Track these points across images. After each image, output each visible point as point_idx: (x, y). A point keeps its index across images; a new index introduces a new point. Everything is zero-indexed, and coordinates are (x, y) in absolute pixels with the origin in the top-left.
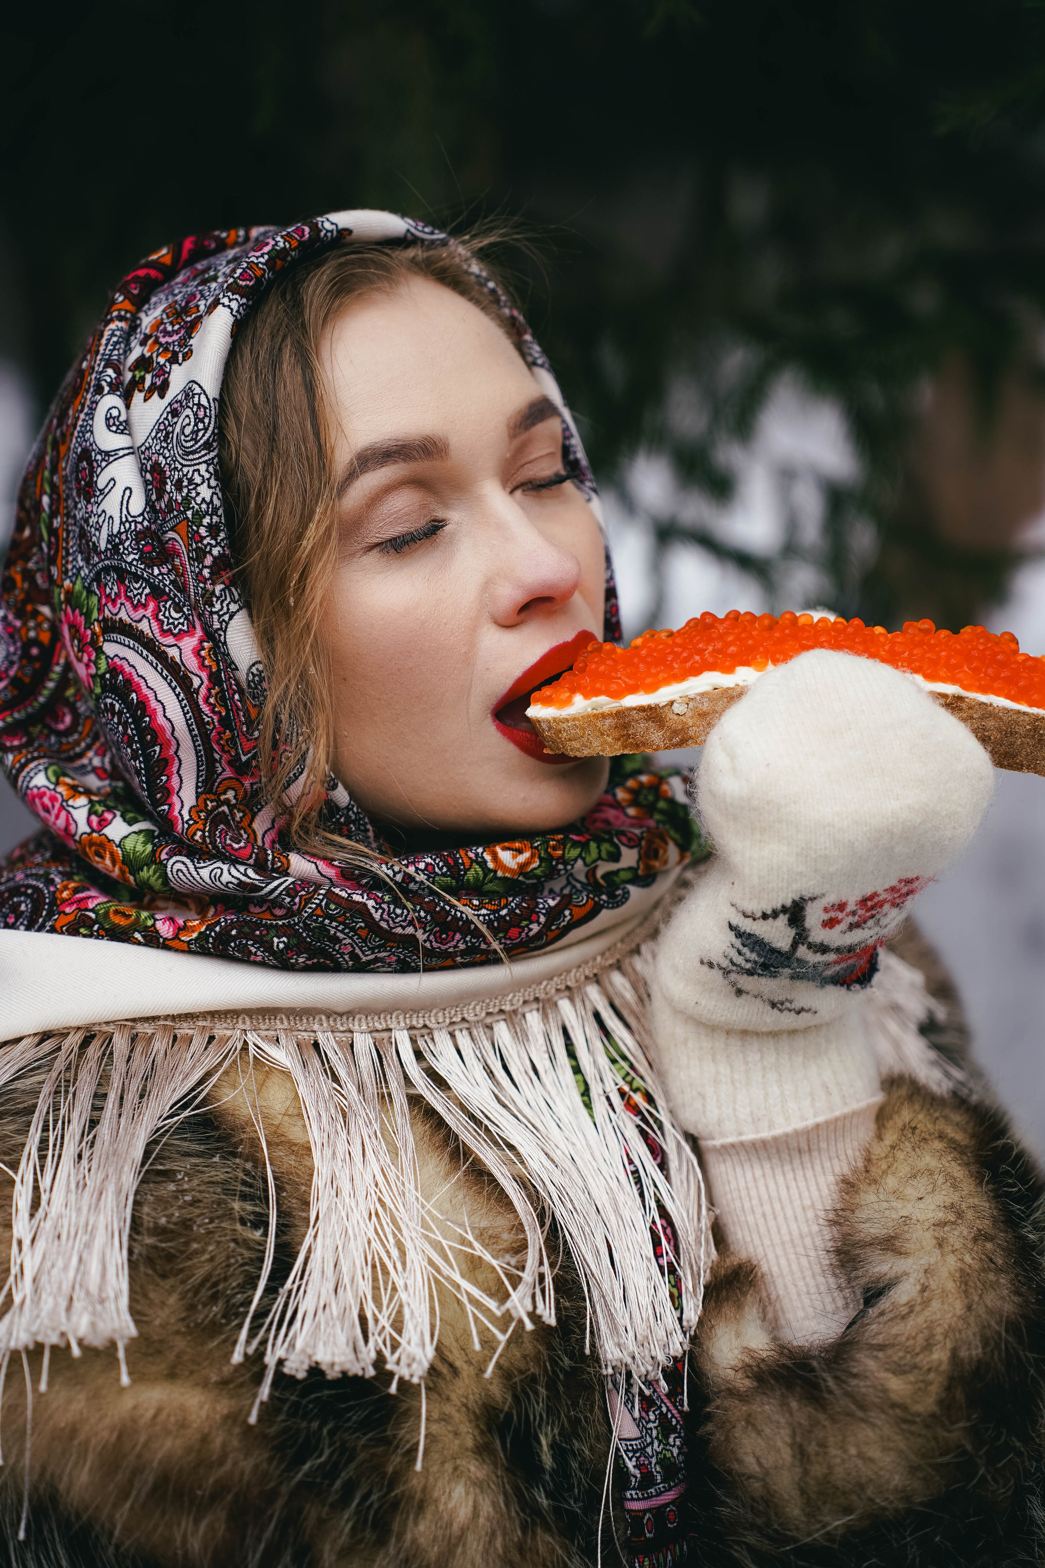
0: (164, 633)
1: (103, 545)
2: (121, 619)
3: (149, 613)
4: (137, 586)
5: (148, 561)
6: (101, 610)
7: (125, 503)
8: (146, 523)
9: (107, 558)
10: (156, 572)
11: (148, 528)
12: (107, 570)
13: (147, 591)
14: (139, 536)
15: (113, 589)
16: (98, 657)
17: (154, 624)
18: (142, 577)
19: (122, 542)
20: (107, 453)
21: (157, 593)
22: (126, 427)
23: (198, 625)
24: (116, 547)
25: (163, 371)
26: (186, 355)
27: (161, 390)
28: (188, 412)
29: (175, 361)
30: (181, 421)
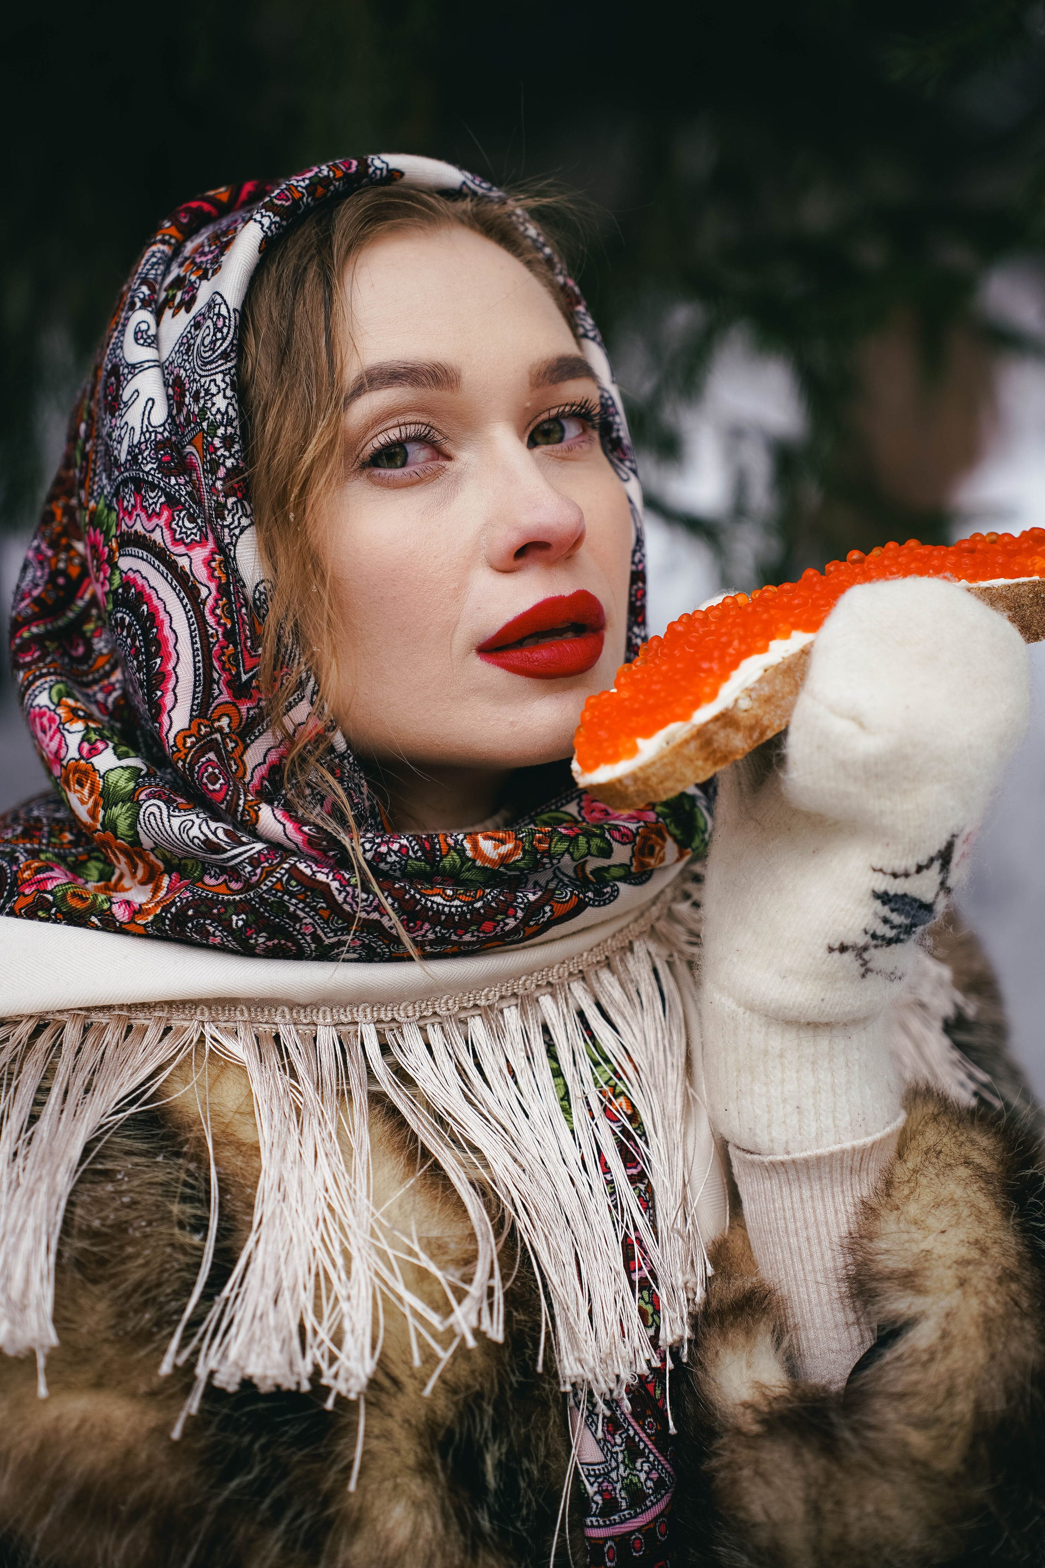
0: (176, 542)
1: (123, 457)
2: (136, 531)
3: (162, 522)
4: (152, 495)
5: (165, 470)
6: (118, 526)
7: (147, 413)
8: (166, 434)
9: (126, 470)
10: (173, 481)
11: (168, 439)
12: (126, 482)
13: (163, 499)
14: (159, 445)
15: (130, 501)
16: (112, 573)
17: (167, 533)
18: (158, 486)
19: (141, 452)
20: (134, 366)
21: (172, 502)
22: (154, 341)
23: (210, 537)
24: (135, 458)
25: (193, 289)
26: (215, 272)
27: (188, 305)
28: (209, 323)
29: (204, 277)
30: (201, 333)
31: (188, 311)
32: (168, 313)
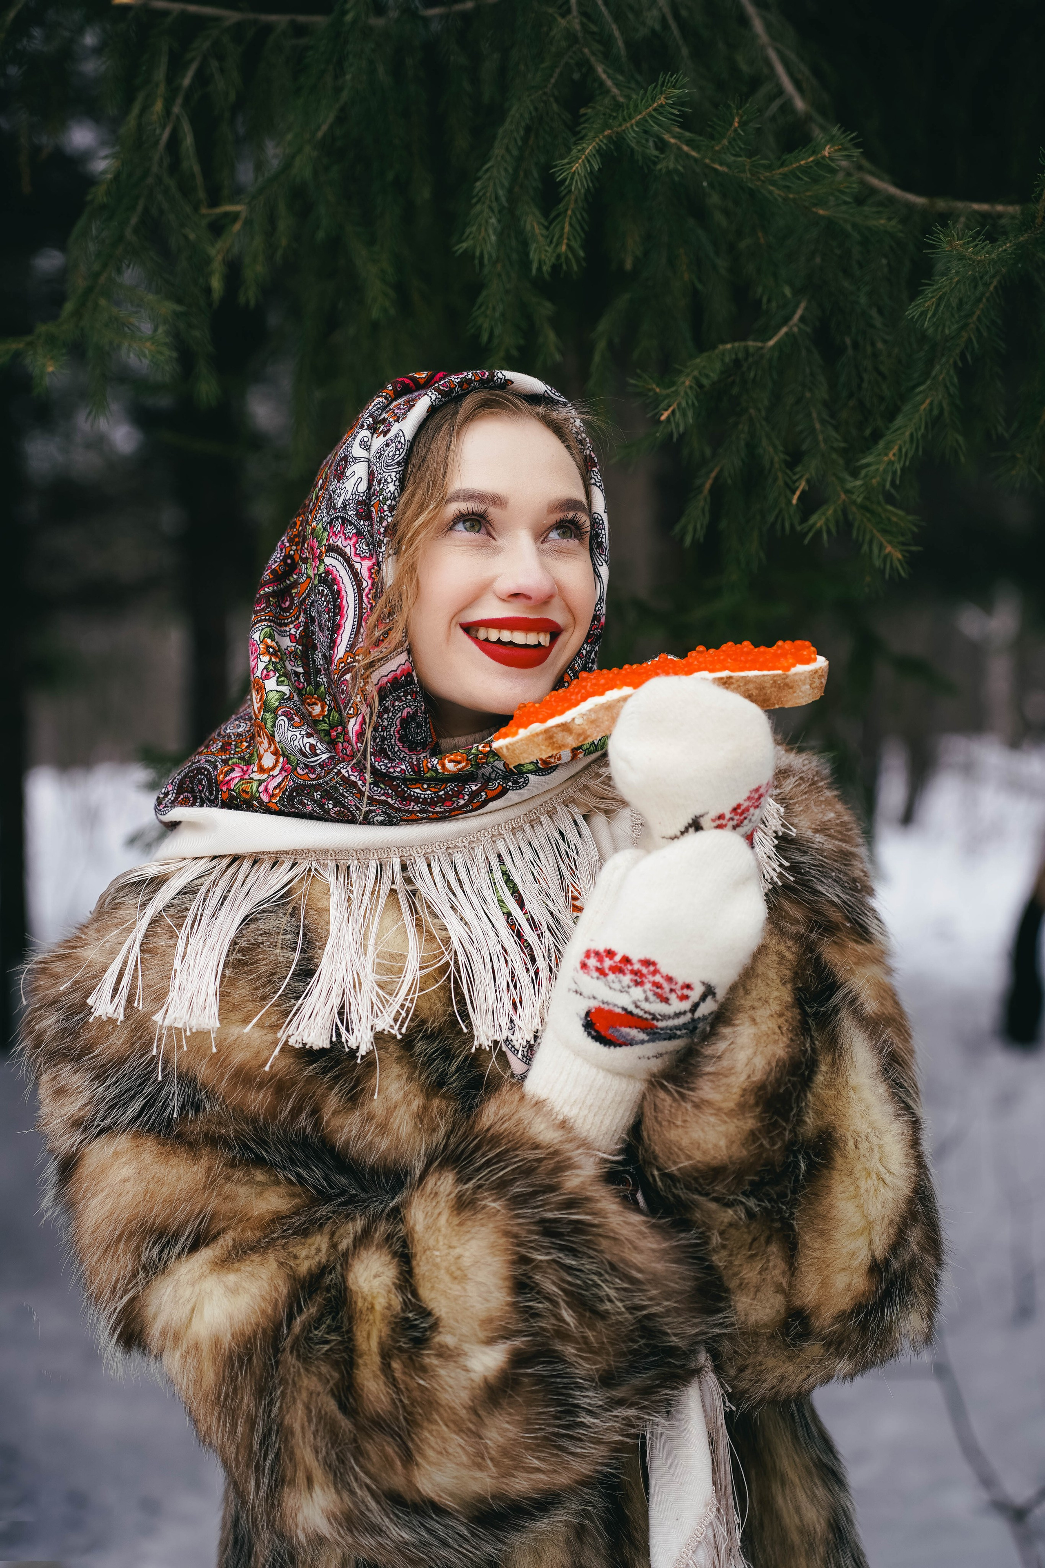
0: (357, 556)
1: (339, 505)
2: (337, 545)
3: (352, 544)
4: (350, 528)
5: (359, 516)
6: (328, 540)
7: (356, 485)
8: (364, 497)
9: (339, 512)
10: (362, 523)
11: (364, 501)
12: (337, 518)
13: (354, 531)
14: (359, 503)
15: (337, 528)
16: (320, 565)
17: (353, 549)
18: (353, 524)
19: (349, 505)
20: (356, 459)
21: (359, 534)
22: (368, 448)
23: (374, 556)
24: (345, 507)
25: (390, 424)
26: (403, 419)
27: (385, 433)
28: (394, 445)
29: (397, 421)
30: (389, 449)
31: (384, 436)
32: (375, 435)
